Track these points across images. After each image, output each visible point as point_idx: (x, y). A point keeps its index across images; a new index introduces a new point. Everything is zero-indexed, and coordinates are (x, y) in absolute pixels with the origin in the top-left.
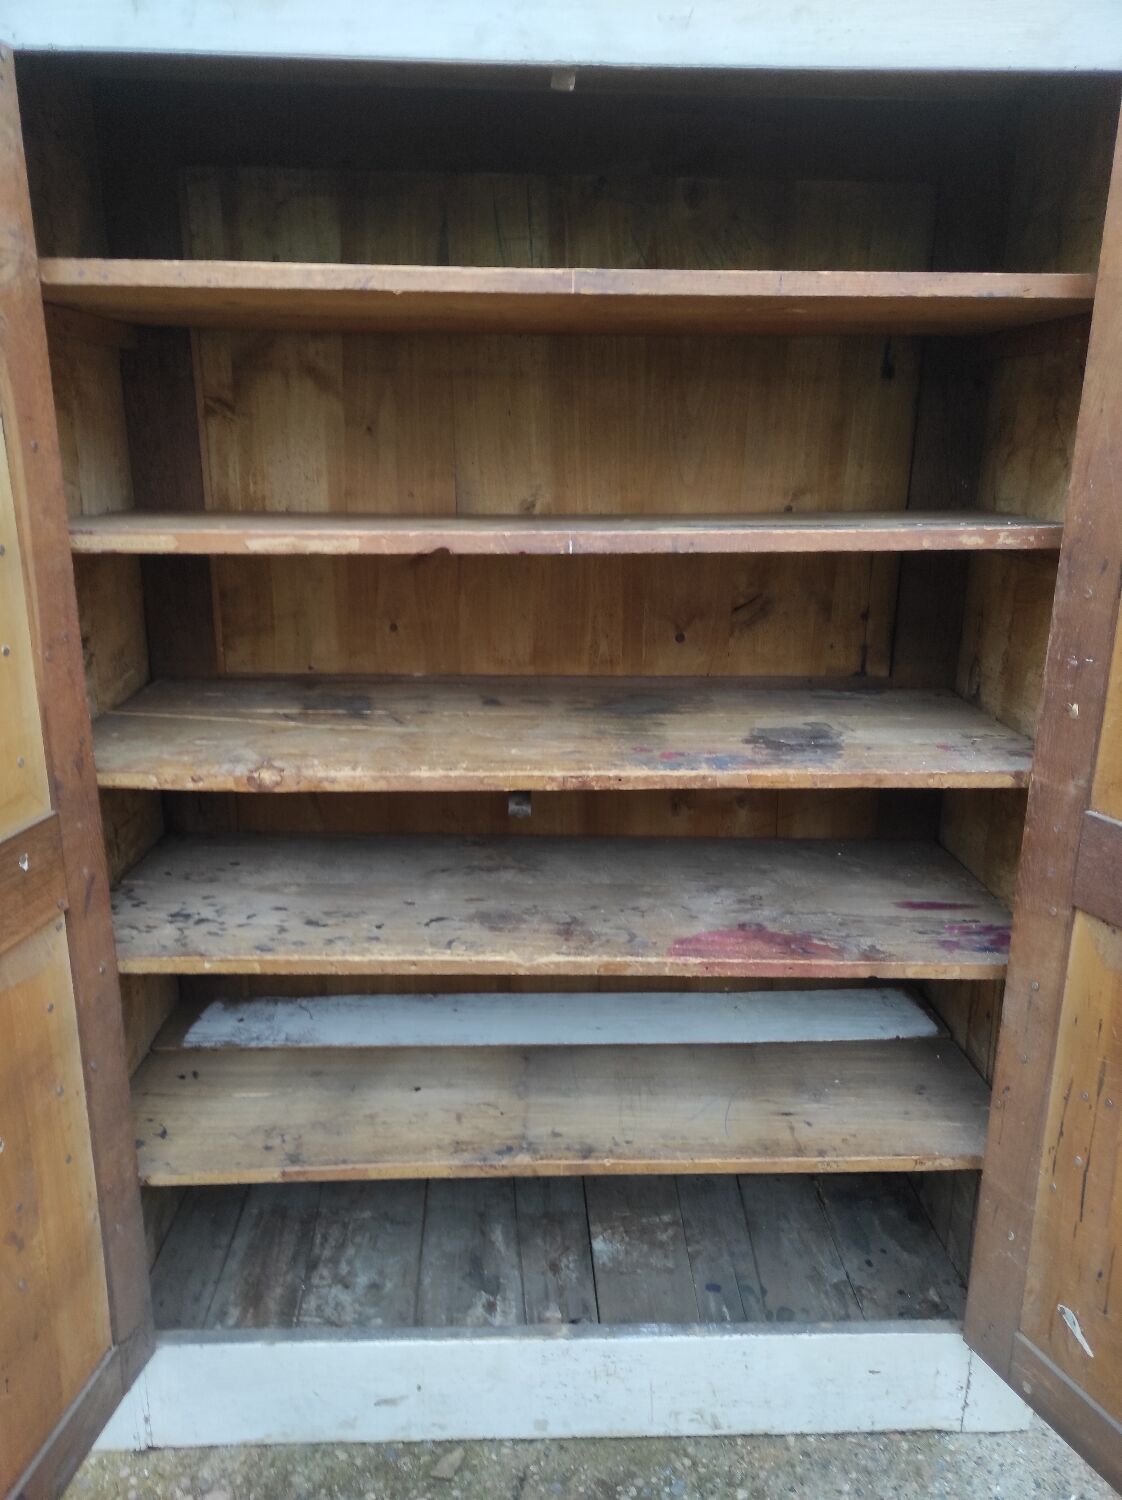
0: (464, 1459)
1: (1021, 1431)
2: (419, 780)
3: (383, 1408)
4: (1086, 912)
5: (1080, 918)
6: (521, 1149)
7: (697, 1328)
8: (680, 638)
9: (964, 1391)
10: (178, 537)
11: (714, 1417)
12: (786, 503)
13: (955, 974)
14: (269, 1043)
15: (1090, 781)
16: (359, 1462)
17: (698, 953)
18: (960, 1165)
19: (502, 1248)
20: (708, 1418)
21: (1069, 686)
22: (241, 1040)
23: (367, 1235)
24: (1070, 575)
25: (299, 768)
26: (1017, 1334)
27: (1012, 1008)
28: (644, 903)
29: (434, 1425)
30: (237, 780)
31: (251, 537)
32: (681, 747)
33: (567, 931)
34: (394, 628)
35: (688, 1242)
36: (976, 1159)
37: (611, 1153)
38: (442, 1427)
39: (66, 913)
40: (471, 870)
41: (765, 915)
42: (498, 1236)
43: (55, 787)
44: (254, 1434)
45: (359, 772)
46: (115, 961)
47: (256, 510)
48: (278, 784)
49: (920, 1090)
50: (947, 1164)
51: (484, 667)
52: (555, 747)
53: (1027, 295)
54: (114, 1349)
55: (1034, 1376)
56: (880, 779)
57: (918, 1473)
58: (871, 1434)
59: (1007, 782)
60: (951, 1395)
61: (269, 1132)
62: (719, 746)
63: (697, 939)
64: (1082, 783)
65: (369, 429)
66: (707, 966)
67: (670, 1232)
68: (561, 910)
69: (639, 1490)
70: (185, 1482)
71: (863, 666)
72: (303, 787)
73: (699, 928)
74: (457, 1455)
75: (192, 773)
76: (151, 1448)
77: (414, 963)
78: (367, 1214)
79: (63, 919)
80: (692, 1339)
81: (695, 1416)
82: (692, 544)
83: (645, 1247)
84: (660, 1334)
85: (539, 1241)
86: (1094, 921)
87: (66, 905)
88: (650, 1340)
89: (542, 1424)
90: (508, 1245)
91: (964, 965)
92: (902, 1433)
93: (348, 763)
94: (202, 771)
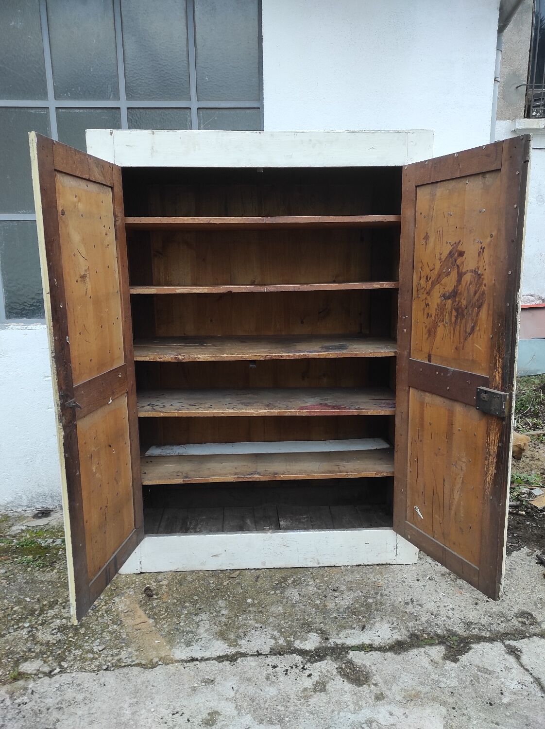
0: (240, 573)
1: (415, 564)
2: (224, 358)
3: (214, 558)
4: (412, 387)
5: (411, 389)
6: (256, 474)
7: (311, 530)
8: (302, 322)
9: (396, 550)
10: (157, 289)
11: (318, 560)
12: (333, 279)
13: (382, 413)
14: (173, 454)
15: (410, 350)
16: (207, 575)
17: (306, 409)
18: (389, 475)
19: (250, 524)
20: (316, 560)
21: (403, 324)
22: (164, 454)
23: (205, 522)
24: (401, 294)
25: (189, 355)
26: (406, 522)
27: (398, 420)
28: (291, 400)
29: (230, 564)
30: (172, 358)
31: (177, 289)
32: (301, 349)
33: (268, 406)
34: (211, 321)
35: (311, 522)
36: (393, 473)
37: (283, 474)
38: (233, 565)
39: (127, 392)
40: (237, 394)
41: (328, 402)
42: (248, 521)
43: (125, 356)
44: (173, 568)
45: (206, 356)
46: (137, 412)
47: (168, 284)
48: (183, 359)
49: (380, 459)
50: (385, 474)
51: (240, 333)
52: (263, 350)
53: (385, 221)
54: (135, 529)
55: (411, 532)
56: (356, 354)
57: (381, 573)
58: (368, 565)
59: (393, 355)
60: (392, 551)
61: (178, 472)
62: (311, 349)
63: (307, 407)
64: (408, 351)
65: (204, 259)
66: (309, 412)
67: (306, 519)
68: (266, 402)
69: (294, 579)
70: (153, 580)
71: (361, 330)
72: (191, 360)
73: (308, 405)
74: (238, 572)
75: (159, 356)
76: (141, 573)
77: (223, 413)
78: (204, 517)
79: (126, 394)
80: (309, 532)
81: (312, 560)
82: (299, 289)
83: (297, 523)
84: (300, 532)
85: (262, 522)
86: (414, 389)
87: (127, 391)
88: (297, 533)
89: (264, 563)
90: (252, 524)
91: (384, 411)
92: (377, 565)
93: (203, 354)
94: (162, 356)
